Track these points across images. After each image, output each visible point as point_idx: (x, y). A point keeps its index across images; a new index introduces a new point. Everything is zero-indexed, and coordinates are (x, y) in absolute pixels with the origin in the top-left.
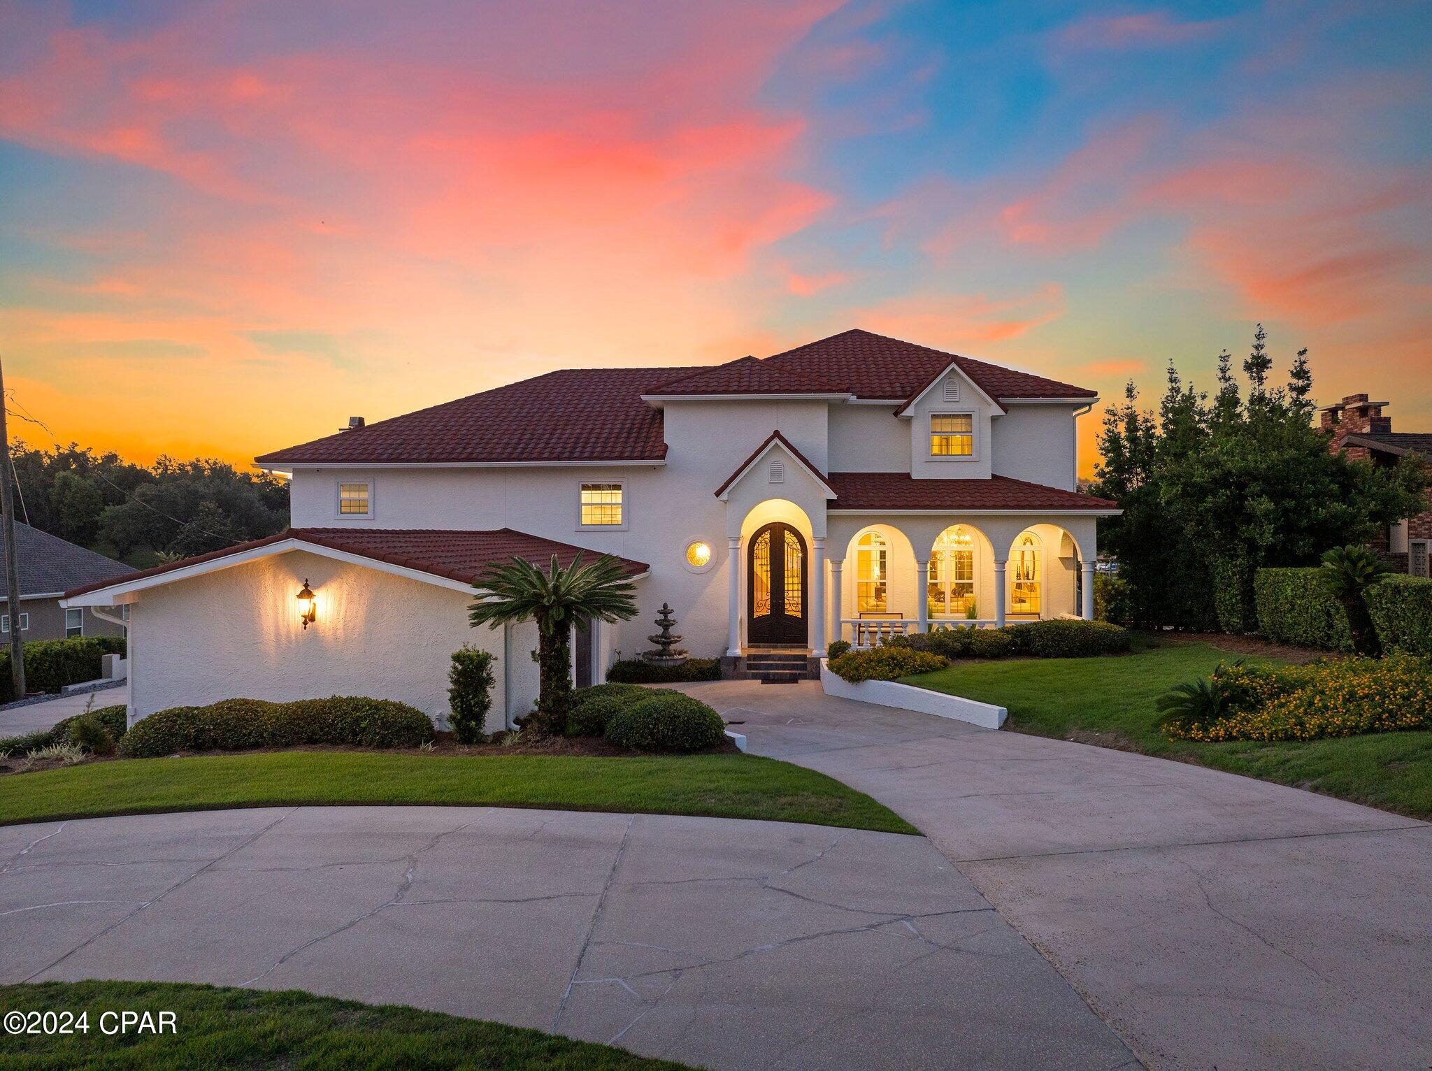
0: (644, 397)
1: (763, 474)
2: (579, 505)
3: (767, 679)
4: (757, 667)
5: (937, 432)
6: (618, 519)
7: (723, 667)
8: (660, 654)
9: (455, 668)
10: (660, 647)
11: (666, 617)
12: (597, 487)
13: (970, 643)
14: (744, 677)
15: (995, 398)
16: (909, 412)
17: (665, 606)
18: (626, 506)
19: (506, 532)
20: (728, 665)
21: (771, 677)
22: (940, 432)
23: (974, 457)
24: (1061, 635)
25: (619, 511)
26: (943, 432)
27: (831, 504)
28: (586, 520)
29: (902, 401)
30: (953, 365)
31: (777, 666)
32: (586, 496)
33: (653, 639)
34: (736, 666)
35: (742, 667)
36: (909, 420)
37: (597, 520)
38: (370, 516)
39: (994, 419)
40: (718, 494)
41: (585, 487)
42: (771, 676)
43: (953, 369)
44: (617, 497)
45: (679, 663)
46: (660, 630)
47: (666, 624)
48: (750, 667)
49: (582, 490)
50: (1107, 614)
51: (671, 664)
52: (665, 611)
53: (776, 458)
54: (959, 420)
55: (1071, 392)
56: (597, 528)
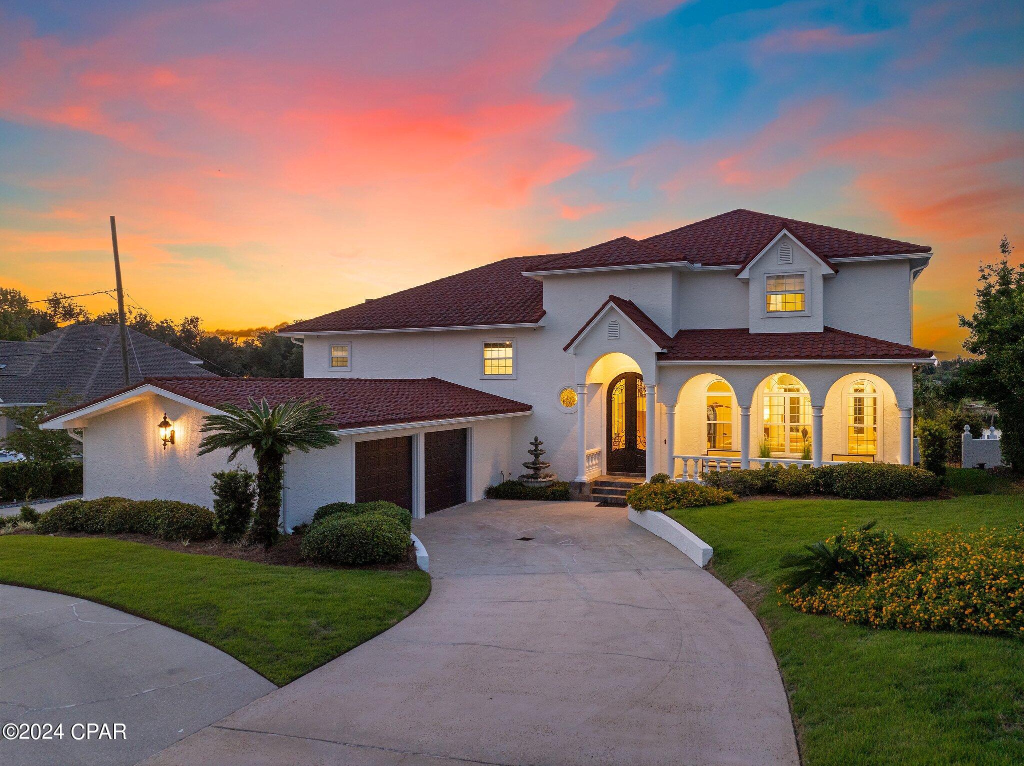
0: (524, 274)
1: (604, 332)
2: (483, 360)
3: (604, 503)
4: (600, 491)
5: (773, 292)
6: (510, 371)
7: (571, 490)
8: (532, 477)
9: (216, 483)
10: (531, 472)
11: (536, 447)
12: (495, 346)
13: (774, 481)
14: (587, 499)
15: (825, 258)
16: (745, 275)
17: (536, 439)
18: (515, 359)
19: (434, 379)
20: (575, 488)
21: (609, 501)
22: (775, 292)
23: (807, 313)
24: (859, 477)
25: (510, 362)
26: (777, 292)
27: (660, 356)
28: (488, 371)
29: (739, 266)
30: (785, 231)
31: (616, 492)
32: (489, 353)
33: (526, 465)
34: (581, 490)
35: (586, 491)
36: (746, 282)
37: (495, 371)
38: (348, 369)
39: (826, 278)
40: (565, 349)
41: (487, 346)
42: (609, 499)
43: (785, 234)
44: (509, 352)
45: (543, 485)
46: (531, 459)
47: (536, 453)
48: (594, 491)
49: (485, 348)
50: (925, 459)
51: (537, 485)
52: (536, 443)
53: (612, 318)
54: (792, 280)
55: (906, 248)
56: (495, 377)
